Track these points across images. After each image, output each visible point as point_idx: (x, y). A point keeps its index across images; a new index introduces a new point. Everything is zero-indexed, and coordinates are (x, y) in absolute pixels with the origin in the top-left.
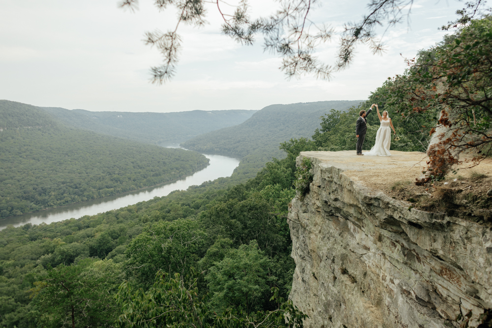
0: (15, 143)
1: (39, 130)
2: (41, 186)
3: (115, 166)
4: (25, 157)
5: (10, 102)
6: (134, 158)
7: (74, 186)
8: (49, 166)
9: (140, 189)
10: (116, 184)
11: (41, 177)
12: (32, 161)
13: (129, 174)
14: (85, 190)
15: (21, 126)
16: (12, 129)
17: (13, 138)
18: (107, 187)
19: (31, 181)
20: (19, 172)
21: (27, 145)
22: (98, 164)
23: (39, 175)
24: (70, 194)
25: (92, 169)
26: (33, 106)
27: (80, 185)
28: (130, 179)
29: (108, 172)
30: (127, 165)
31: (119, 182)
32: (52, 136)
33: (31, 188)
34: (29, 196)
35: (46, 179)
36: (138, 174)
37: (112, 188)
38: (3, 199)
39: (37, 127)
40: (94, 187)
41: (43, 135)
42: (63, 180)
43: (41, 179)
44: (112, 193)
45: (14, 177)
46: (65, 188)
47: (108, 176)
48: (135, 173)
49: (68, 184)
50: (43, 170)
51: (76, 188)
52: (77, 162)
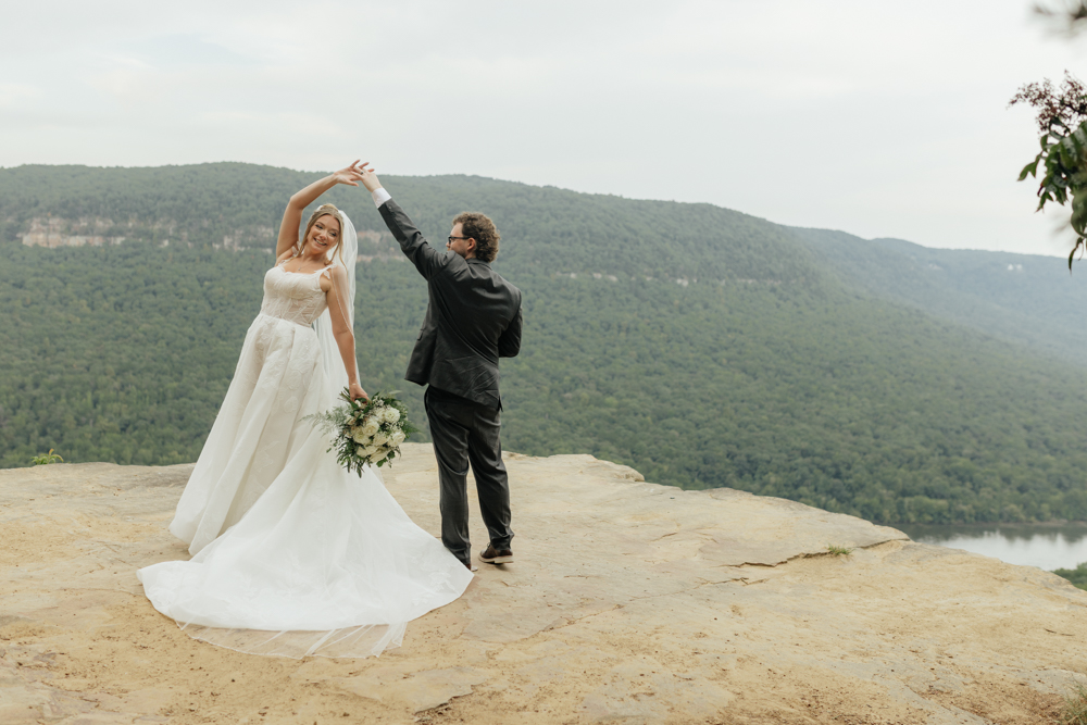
0: (708, 320)
1: (773, 290)
2: (746, 451)
3: (965, 428)
4: (725, 361)
5: (718, 208)
6: (1034, 412)
7: (832, 470)
8: (777, 396)
9: (1036, 523)
10: (957, 489)
11: (752, 426)
12: (739, 376)
13: (1007, 465)
14: (862, 486)
15: (730, 276)
16: (707, 283)
17: (706, 306)
18: (929, 493)
19: (726, 430)
20: (702, 400)
21: (735, 331)
22: (915, 413)
23: (747, 418)
24: (816, 490)
25: (894, 427)
26: (771, 225)
27: (849, 468)
28: (1006, 480)
29: (940, 446)
30: (1006, 431)
31: (968, 484)
32: (800, 313)
33: (721, 451)
34: (713, 472)
35: (763, 433)
36: (1040, 471)
37: (942, 497)
38: (655, 467)
39: (769, 282)
40: (889, 485)
41: (778, 306)
42: (805, 445)
43: (751, 431)
44: (940, 514)
45: (689, 412)
46: (805, 470)
47: (936, 458)
48: (1031, 465)
49: (817, 459)
50: (761, 407)
51: (837, 475)
52: (854, 398)
